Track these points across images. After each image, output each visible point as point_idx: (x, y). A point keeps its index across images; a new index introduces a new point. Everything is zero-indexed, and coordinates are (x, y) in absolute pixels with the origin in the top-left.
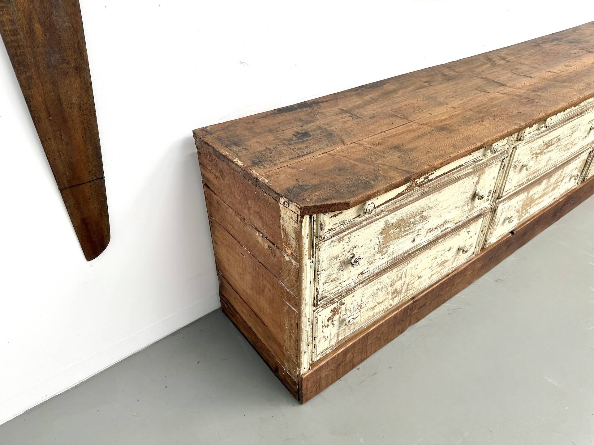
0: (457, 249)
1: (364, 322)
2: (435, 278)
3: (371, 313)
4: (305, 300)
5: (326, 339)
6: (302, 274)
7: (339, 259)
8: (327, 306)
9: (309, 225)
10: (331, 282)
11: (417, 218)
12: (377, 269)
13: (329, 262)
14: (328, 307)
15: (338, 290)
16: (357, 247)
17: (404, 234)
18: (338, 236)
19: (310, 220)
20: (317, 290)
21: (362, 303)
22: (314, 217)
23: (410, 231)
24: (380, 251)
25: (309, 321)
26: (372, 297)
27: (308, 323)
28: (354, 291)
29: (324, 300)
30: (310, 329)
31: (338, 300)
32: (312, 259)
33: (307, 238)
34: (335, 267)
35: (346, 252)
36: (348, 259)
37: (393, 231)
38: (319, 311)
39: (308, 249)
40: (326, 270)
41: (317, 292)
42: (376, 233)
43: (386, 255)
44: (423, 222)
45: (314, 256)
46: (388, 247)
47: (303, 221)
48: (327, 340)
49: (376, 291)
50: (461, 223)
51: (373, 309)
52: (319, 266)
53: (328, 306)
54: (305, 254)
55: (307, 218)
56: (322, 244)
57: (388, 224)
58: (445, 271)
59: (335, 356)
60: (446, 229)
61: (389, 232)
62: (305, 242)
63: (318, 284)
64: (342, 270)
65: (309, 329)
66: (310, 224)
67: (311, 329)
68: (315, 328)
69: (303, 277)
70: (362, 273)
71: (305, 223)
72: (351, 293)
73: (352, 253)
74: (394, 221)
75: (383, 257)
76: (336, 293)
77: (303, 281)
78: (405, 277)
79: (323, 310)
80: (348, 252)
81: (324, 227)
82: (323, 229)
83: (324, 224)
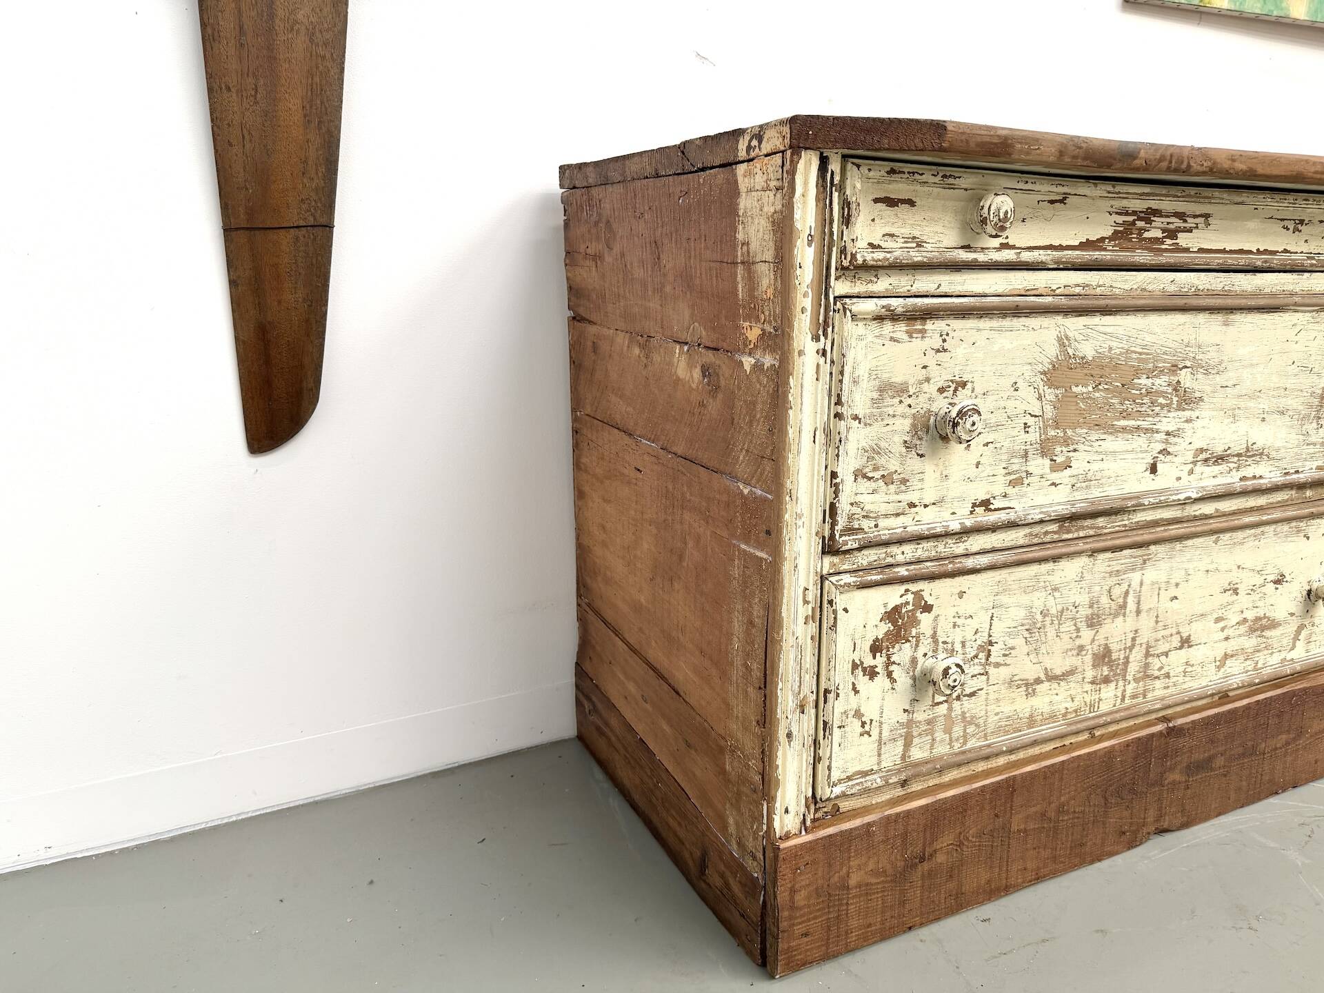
0: (1305, 593)
1: (999, 730)
2: (1237, 673)
3: (1022, 705)
4: (794, 498)
5: (867, 728)
6: (788, 383)
7: (909, 401)
9: (817, 199)
10: (881, 483)
11: (1161, 383)
12: (1038, 511)
13: (875, 395)
14: (872, 586)
15: (905, 527)
16: (969, 386)
17: (1123, 423)
18: (908, 300)
19: (820, 181)
20: (834, 481)
21: (991, 643)
22: (832, 173)
23: (1144, 424)
24: (1045, 449)
25: (806, 602)
26: (1026, 634)
27: (804, 611)
30: (809, 641)
32: (822, 338)
33: (810, 245)
34: (895, 428)
35: (931, 389)
36: (938, 418)
37: (1084, 390)
39: (810, 291)
40: (865, 425)
41: (834, 488)
42: (1029, 367)
43: (1063, 476)
44: (1180, 408)
45: (830, 330)
46: (1071, 448)
47: (799, 166)
48: (869, 734)
49: (1039, 617)
51: (1030, 687)
52: (841, 381)
54: (799, 309)
55: (808, 166)
57: (1071, 351)
58: (1272, 663)
59: (898, 815)
60: (1255, 478)
61: (1074, 389)
62: (803, 257)
63: (838, 455)
64: (920, 452)
65: (806, 640)
66: (821, 197)
67: (812, 638)
68: (828, 650)
69: (791, 398)
70: (986, 504)
71: (806, 183)
73: (950, 400)
74: (1087, 350)
75: (1055, 477)
77: (790, 412)
78: (1138, 612)
79: (855, 587)
80: (941, 390)
81: (854, 212)
82: (853, 219)
83: (854, 199)
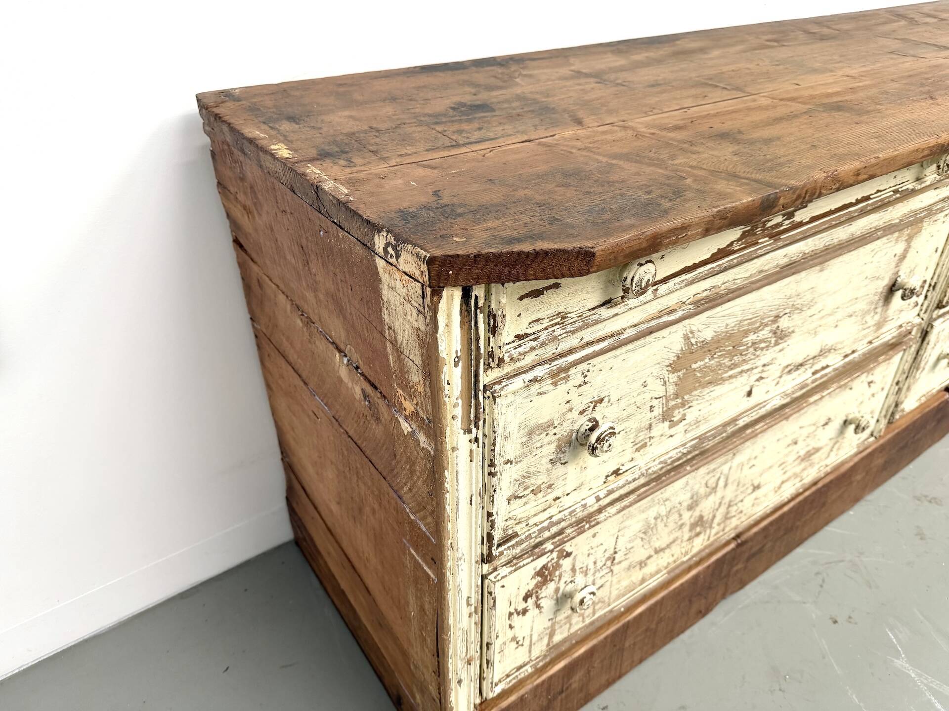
0: (841, 422)
1: (619, 597)
2: (788, 491)
3: (637, 575)
4: (455, 548)
5: (520, 643)
6: (443, 475)
7: (555, 431)
8: (521, 564)
9: (462, 324)
10: (531, 495)
11: (765, 333)
12: (657, 461)
13: (524, 439)
14: (524, 565)
15: (551, 518)
16: (606, 400)
17: (731, 373)
18: (553, 364)
19: (464, 306)
20: (490, 519)
21: (615, 553)
22: (476, 297)
23: (745, 367)
24: (666, 416)
25: (468, 604)
26: (643, 536)
27: (466, 611)
28: (598, 523)
29: (510, 544)
30: (473, 625)
31: (552, 547)
32: (474, 430)
33: (456, 365)
34: (543, 454)
35: (575, 413)
36: (579, 435)
37: (702, 363)
38: (499, 578)
39: (460, 401)
40: (516, 463)
41: (490, 524)
42: (658, 365)
43: (681, 427)
44: (777, 344)
45: (481, 423)
46: (687, 407)
47: (440, 305)
48: (522, 645)
49: (653, 521)
50: (856, 355)
51: (642, 564)
52: (493, 451)
53: (525, 562)
54: (449, 416)
55: (452, 298)
56: (504, 384)
57: (693, 341)
58: (811, 474)
59: (543, 682)
60: (823, 368)
61: (694, 366)
62: (450, 376)
63: (493, 501)
64: (563, 462)
65: (470, 626)
66: (466, 320)
67: (475, 623)
68: (489, 620)
69: (446, 485)
70: (616, 473)
71: (449, 315)
72: (589, 529)
73: (590, 416)
74: (708, 335)
75: (673, 431)
76: (545, 524)
77: (447, 495)
78: (726, 485)
79: (510, 573)
80: (581, 413)
81: (500, 324)
82: (499, 330)
83: (500, 313)
